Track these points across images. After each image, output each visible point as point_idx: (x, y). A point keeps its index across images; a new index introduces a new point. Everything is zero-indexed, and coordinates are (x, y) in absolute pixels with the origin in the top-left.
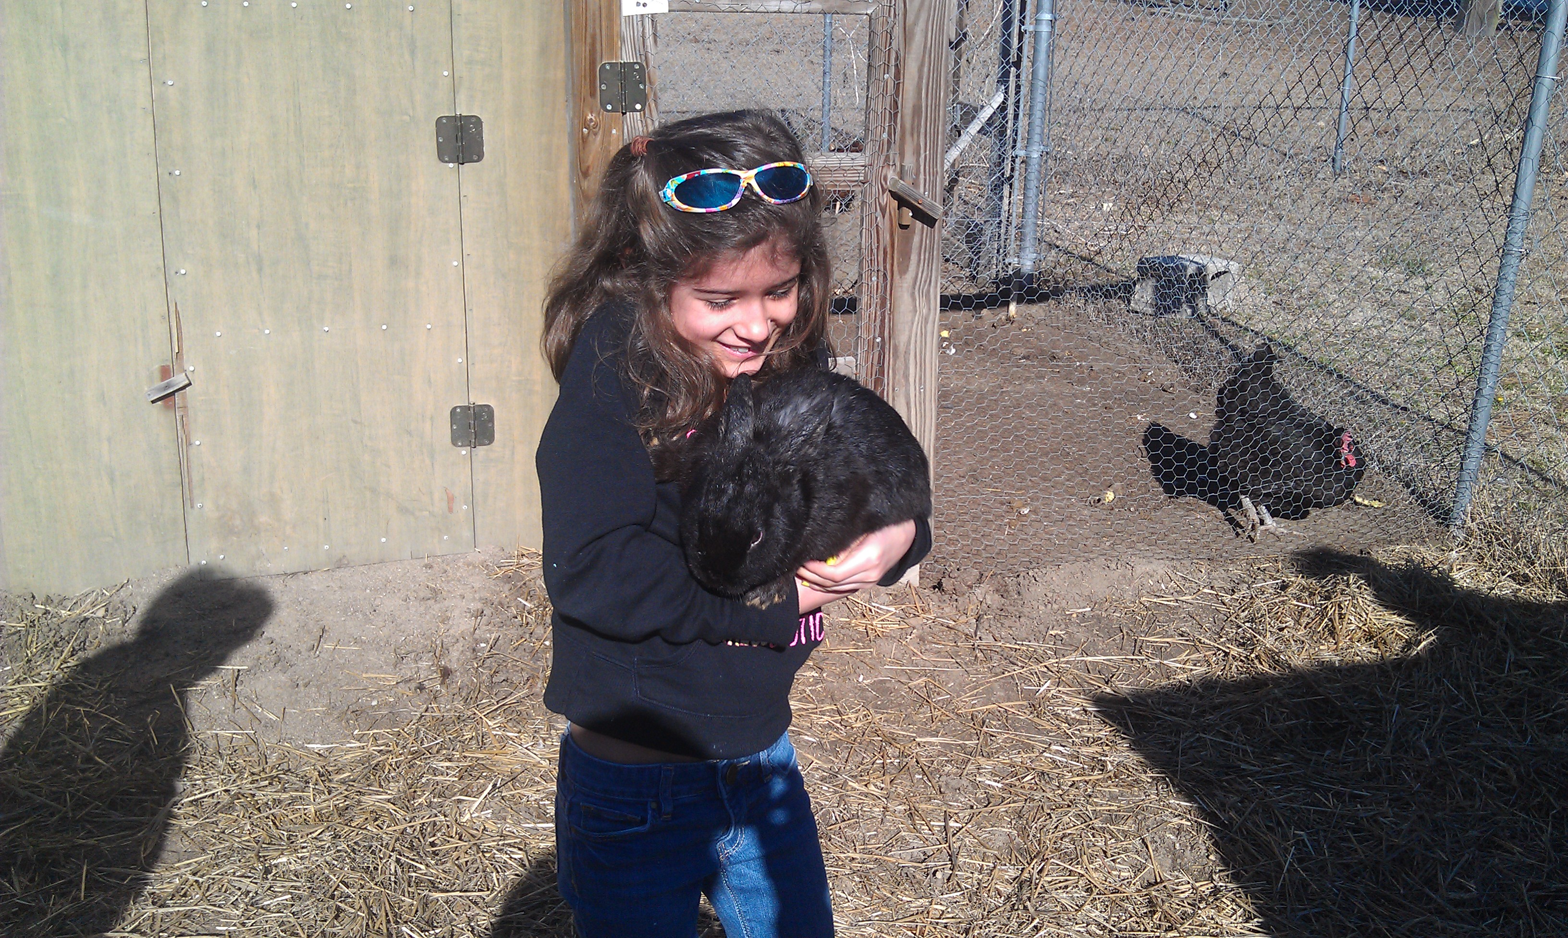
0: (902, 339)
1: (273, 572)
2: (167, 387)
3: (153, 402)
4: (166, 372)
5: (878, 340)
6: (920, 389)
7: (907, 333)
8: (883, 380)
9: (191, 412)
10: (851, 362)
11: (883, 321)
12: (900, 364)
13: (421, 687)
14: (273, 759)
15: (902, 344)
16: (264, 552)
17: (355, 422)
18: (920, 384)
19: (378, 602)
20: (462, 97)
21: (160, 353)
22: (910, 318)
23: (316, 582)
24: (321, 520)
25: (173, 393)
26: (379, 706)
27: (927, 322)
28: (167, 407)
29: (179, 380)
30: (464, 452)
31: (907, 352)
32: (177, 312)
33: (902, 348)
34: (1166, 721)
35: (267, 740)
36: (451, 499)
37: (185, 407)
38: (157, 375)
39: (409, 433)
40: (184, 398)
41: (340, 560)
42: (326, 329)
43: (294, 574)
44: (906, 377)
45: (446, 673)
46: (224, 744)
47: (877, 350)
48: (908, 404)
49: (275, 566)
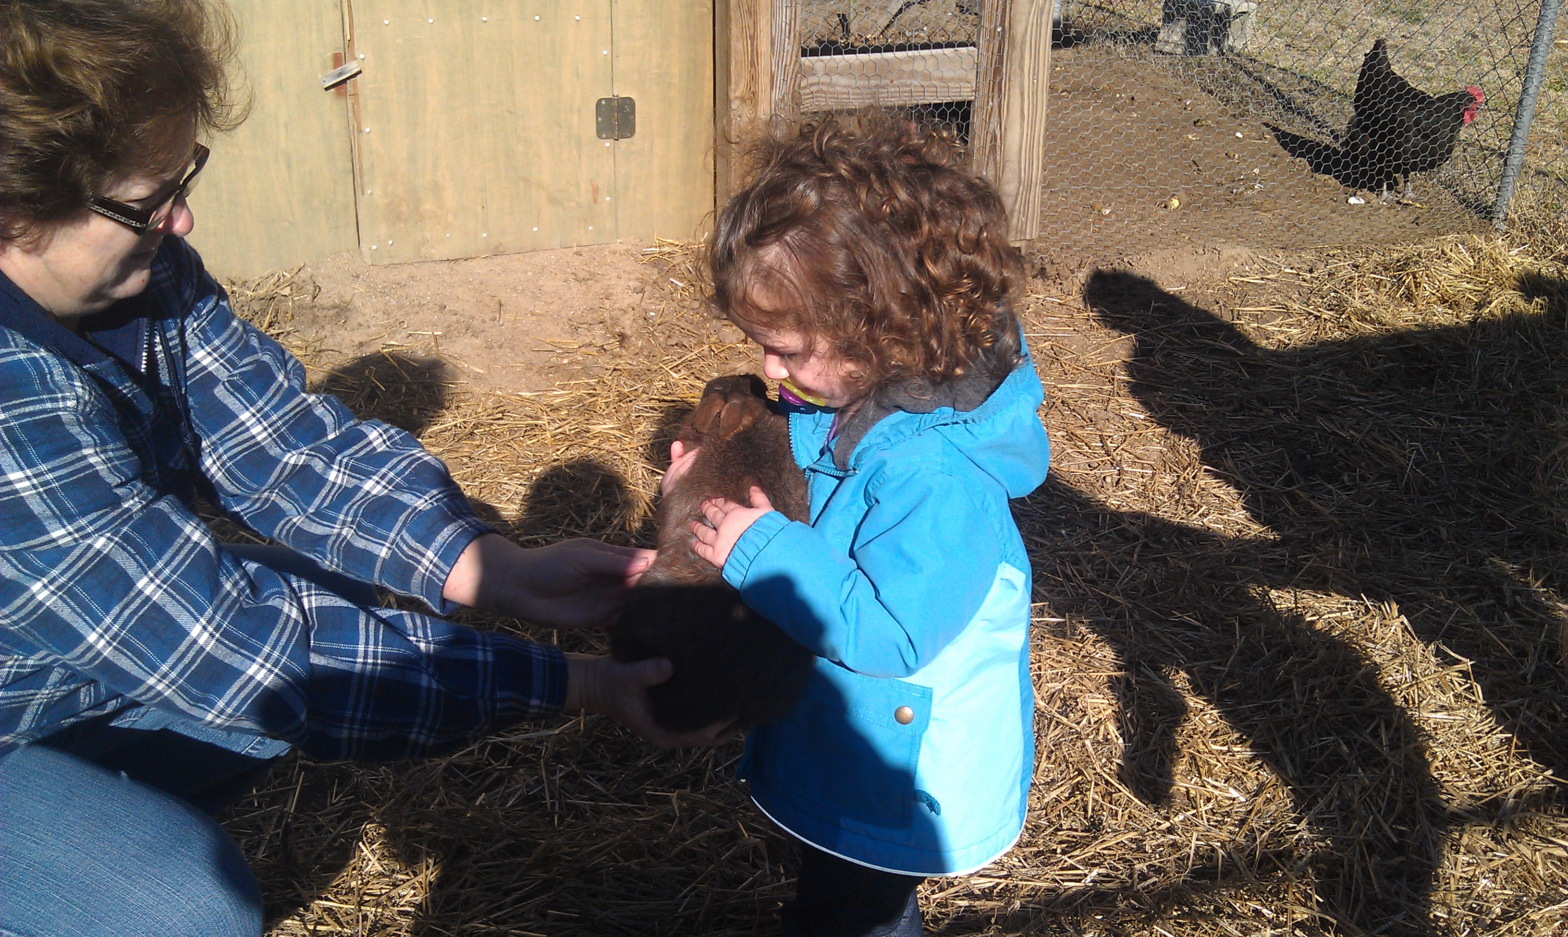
0: (1019, 30)
1: (437, 258)
2: (340, 74)
3: (327, 89)
4: (338, 60)
5: (999, 29)
6: (1033, 79)
7: (1024, 24)
8: (1002, 70)
9: (361, 100)
10: (974, 51)
11: (1004, 10)
12: (1016, 54)
13: (603, 349)
15: (1019, 36)
16: (428, 238)
17: (511, 113)
18: (1034, 74)
19: (540, 283)
21: (332, 42)
22: (1027, 10)
23: (478, 268)
24: (479, 209)
25: (345, 81)
26: (570, 363)
27: (1042, 13)
28: (342, 95)
29: (352, 67)
30: (608, 145)
31: (1023, 43)
33: (1019, 39)
36: (596, 191)
37: (355, 95)
38: (330, 63)
39: (559, 124)
40: (355, 86)
41: (497, 248)
42: (485, 19)
43: (456, 260)
44: (1021, 68)
45: (623, 338)
47: (997, 39)
48: (1022, 94)
49: (438, 252)
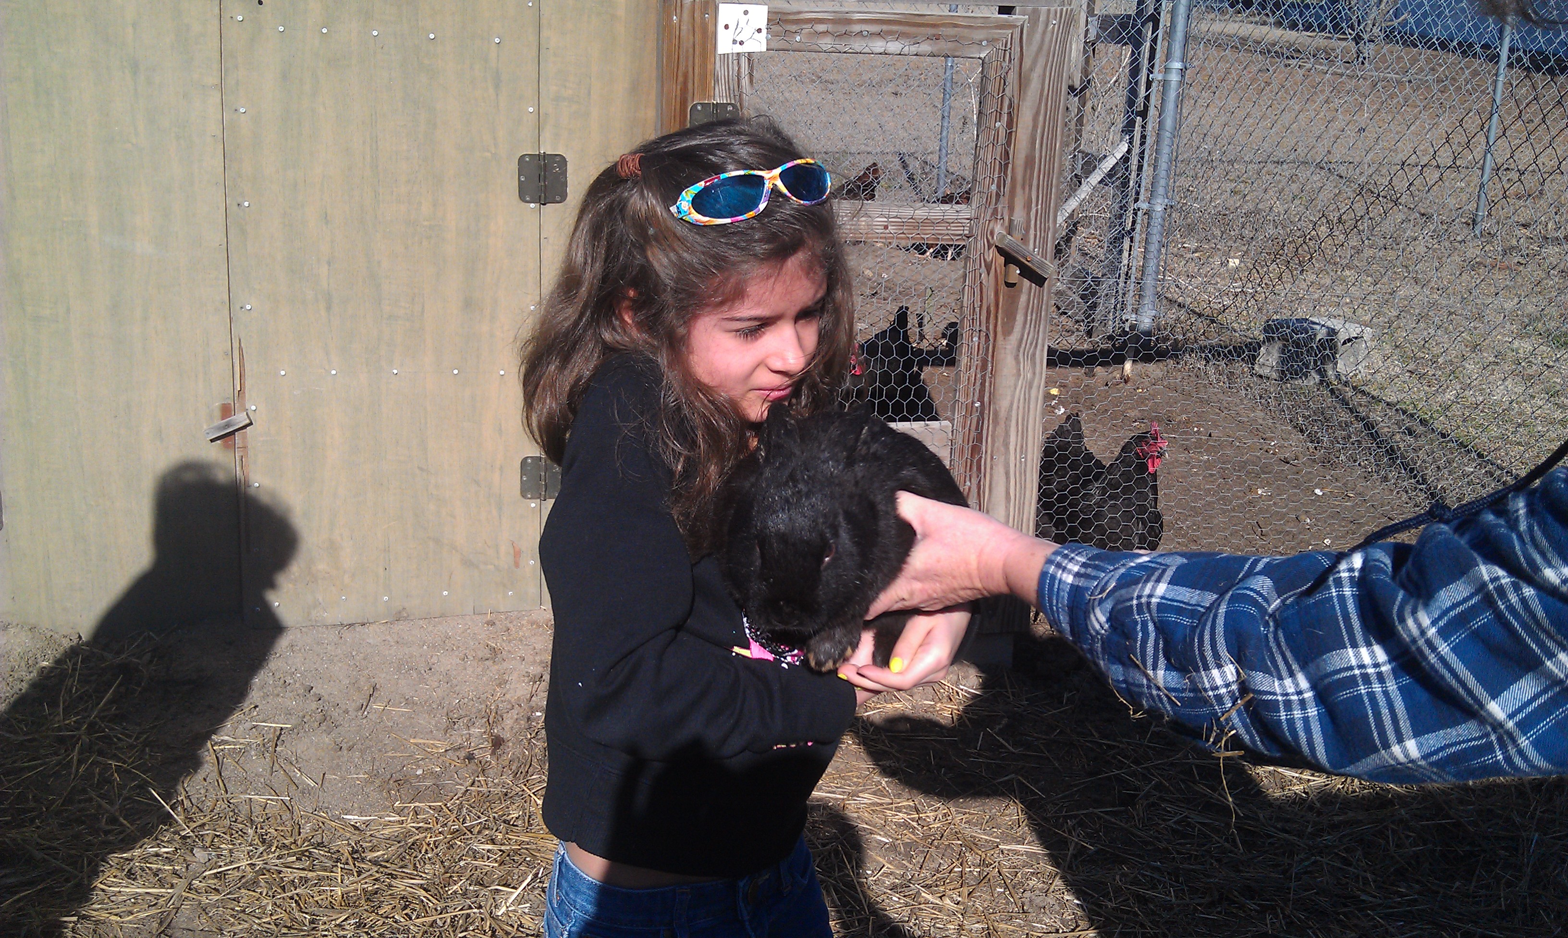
0: (1003, 404)
1: (329, 621)
2: (228, 425)
3: (212, 441)
4: (226, 411)
5: (977, 405)
6: (1021, 458)
7: (1009, 398)
8: (980, 448)
9: (251, 453)
10: (947, 427)
11: (983, 384)
12: (1000, 430)
13: (470, 757)
14: (307, 829)
15: (1003, 410)
16: (321, 600)
17: (421, 469)
18: (1021, 453)
19: (434, 660)
20: (547, 134)
21: (221, 391)
22: (1012, 383)
23: (372, 635)
24: (381, 570)
25: (233, 433)
26: (424, 777)
27: (1031, 387)
28: (226, 447)
29: (240, 419)
30: (533, 505)
31: (1008, 419)
32: (240, 348)
33: (1003, 414)
34: (1279, 839)
35: (303, 807)
36: (517, 554)
37: (245, 447)
38: (217, 413)
39: (477, 483)
40: (244, 438)
41: (400, 612)
42: (395, 371)
43: (350, 625)
44: (1006, 445)
45: (497, 743)
46: (257, 810)
47: (975, 415)
48: (1007, 474)
49: (331, 616)
